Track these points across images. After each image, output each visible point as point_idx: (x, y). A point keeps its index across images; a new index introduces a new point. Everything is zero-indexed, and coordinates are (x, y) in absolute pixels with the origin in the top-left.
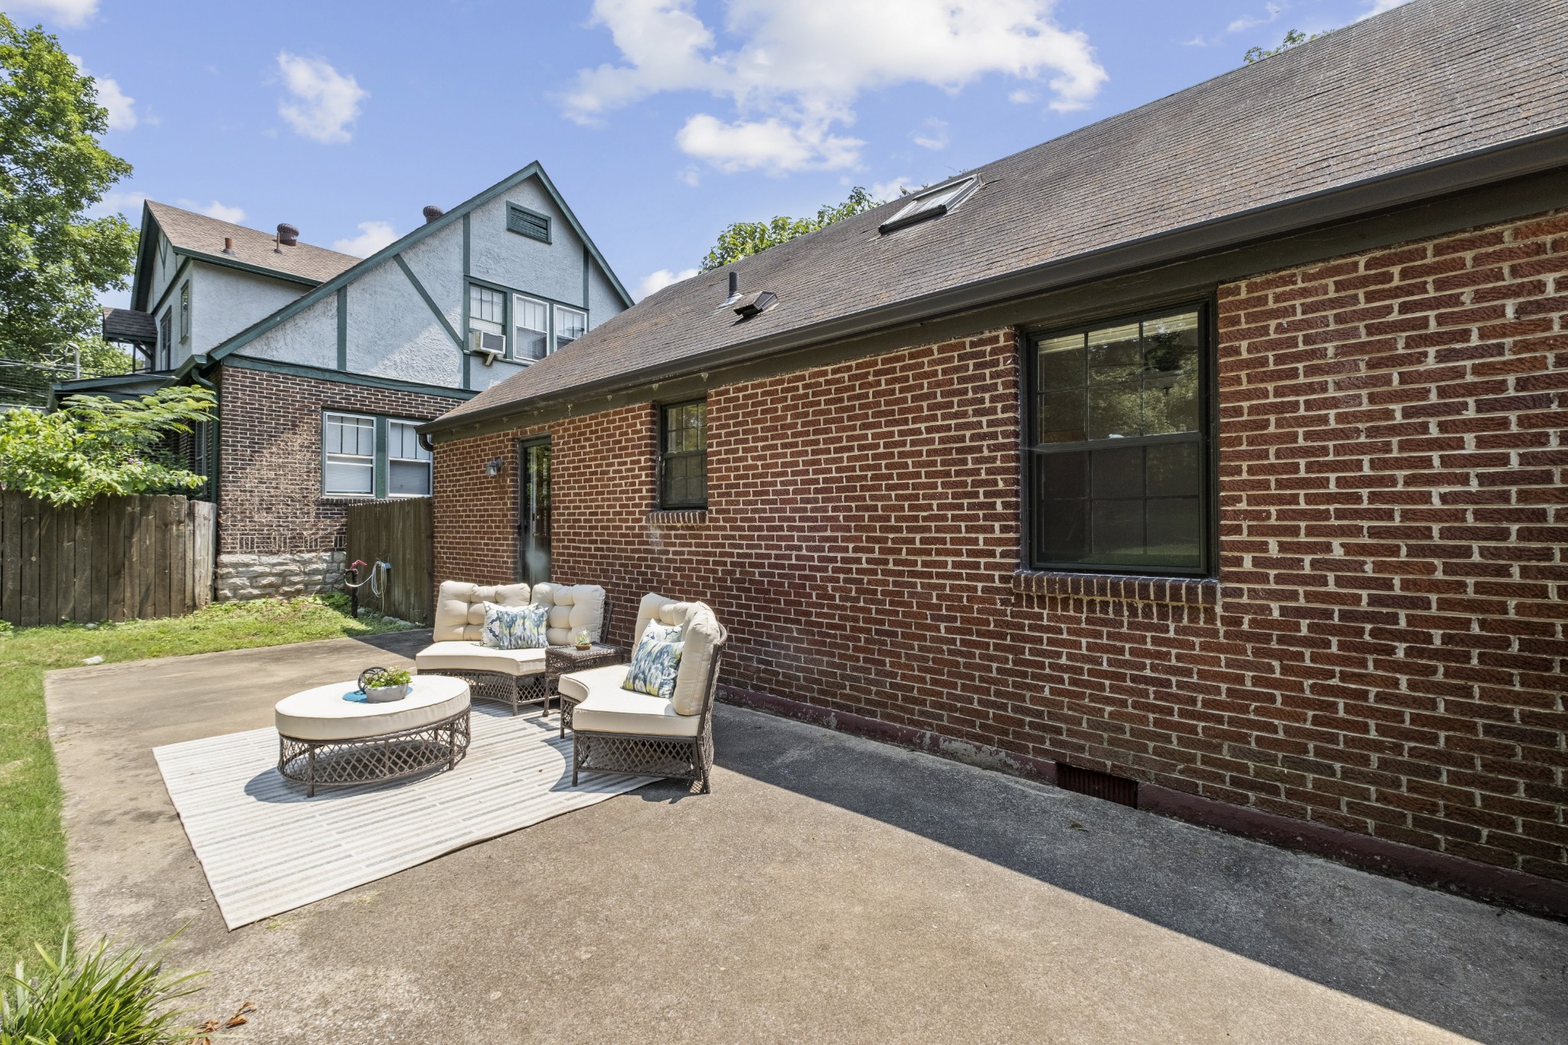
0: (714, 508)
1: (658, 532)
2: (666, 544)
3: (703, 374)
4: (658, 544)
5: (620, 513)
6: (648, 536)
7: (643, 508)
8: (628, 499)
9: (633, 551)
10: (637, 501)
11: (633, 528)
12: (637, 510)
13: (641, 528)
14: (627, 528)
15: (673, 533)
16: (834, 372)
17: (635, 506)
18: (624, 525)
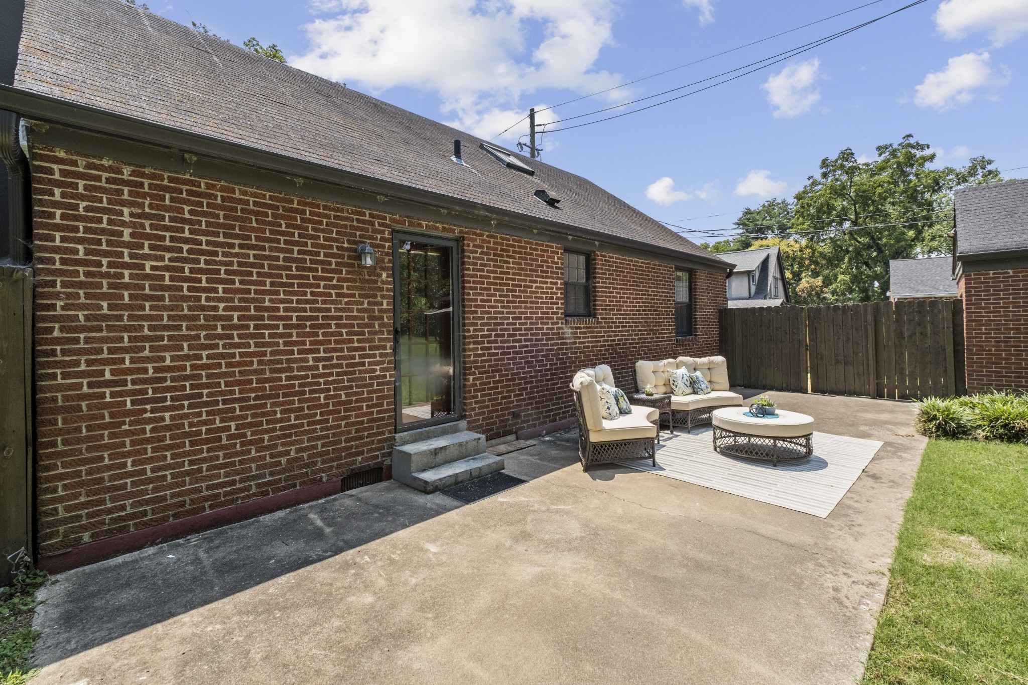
0: (600, 317)
1: (570, 331)
2: (575, 338)
3: (596, 243)
4: (570, 338)
5: (542, 318)
6: (563, 333)
7: (559, 315)
8: (547, 308)
9: (553, 345)
10: (555, 310)
11: (553, 329)
12: (555, 316)
13: (558, 328)
14: (548, 329)
15: (579, 331)
16: (642, 263)
17: (553, 313)
18: (545, 327)
